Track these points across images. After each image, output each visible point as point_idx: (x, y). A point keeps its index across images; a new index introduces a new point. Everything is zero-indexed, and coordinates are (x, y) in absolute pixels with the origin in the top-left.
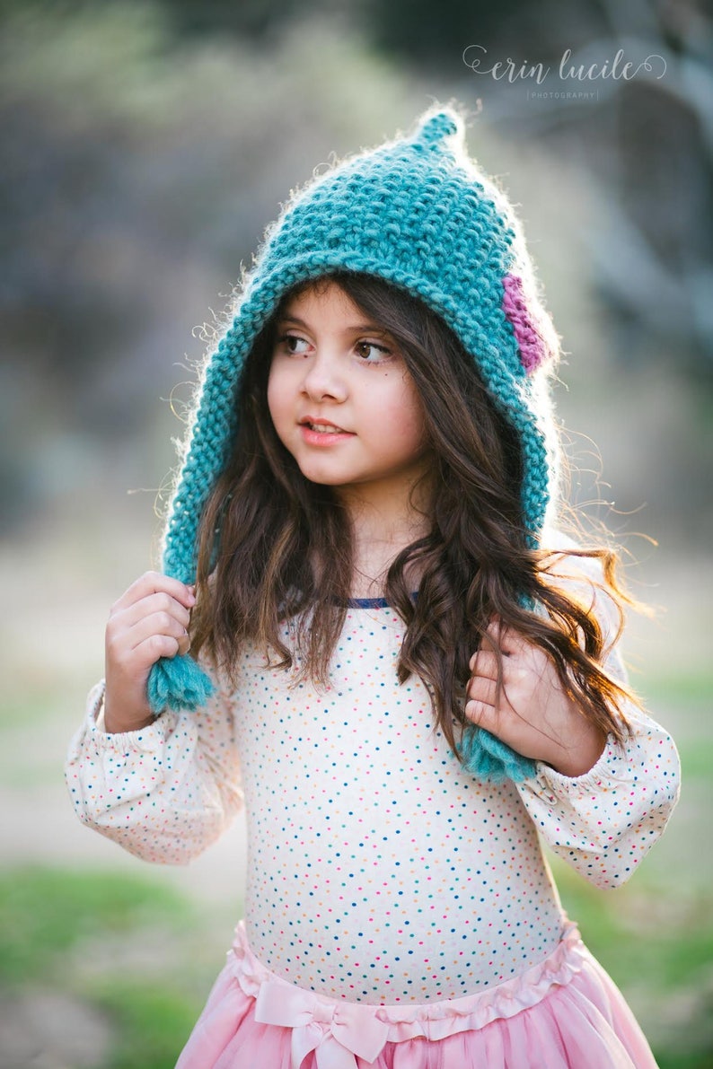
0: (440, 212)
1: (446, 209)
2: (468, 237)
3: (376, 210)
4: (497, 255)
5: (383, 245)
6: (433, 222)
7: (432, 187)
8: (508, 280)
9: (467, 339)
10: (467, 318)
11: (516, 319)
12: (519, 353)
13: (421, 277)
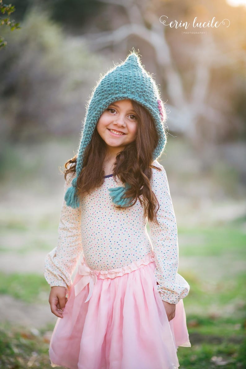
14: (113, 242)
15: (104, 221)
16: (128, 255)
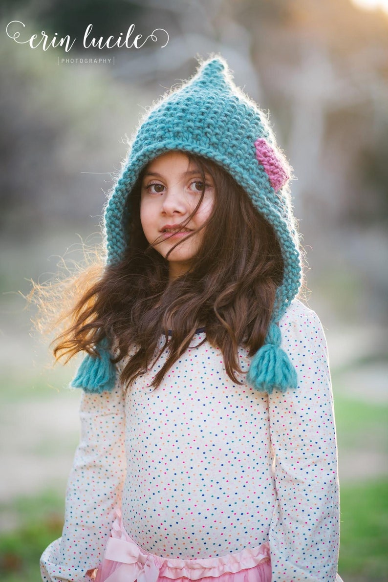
0: (215, 113)
1: (219, 111)
2: (233, 123)
3: (180, 118)
4: (250, 131)
5: (186, 134)
6: (212, 118)
7: (210, 101)
8: (257, 143)
9: (237, 178)
10: (236, 167)
11: (264, 163)
12: (269, 180)
13: (209, 148)
14: (207, 482)
15: (188, 432)
16: (239, 516)
